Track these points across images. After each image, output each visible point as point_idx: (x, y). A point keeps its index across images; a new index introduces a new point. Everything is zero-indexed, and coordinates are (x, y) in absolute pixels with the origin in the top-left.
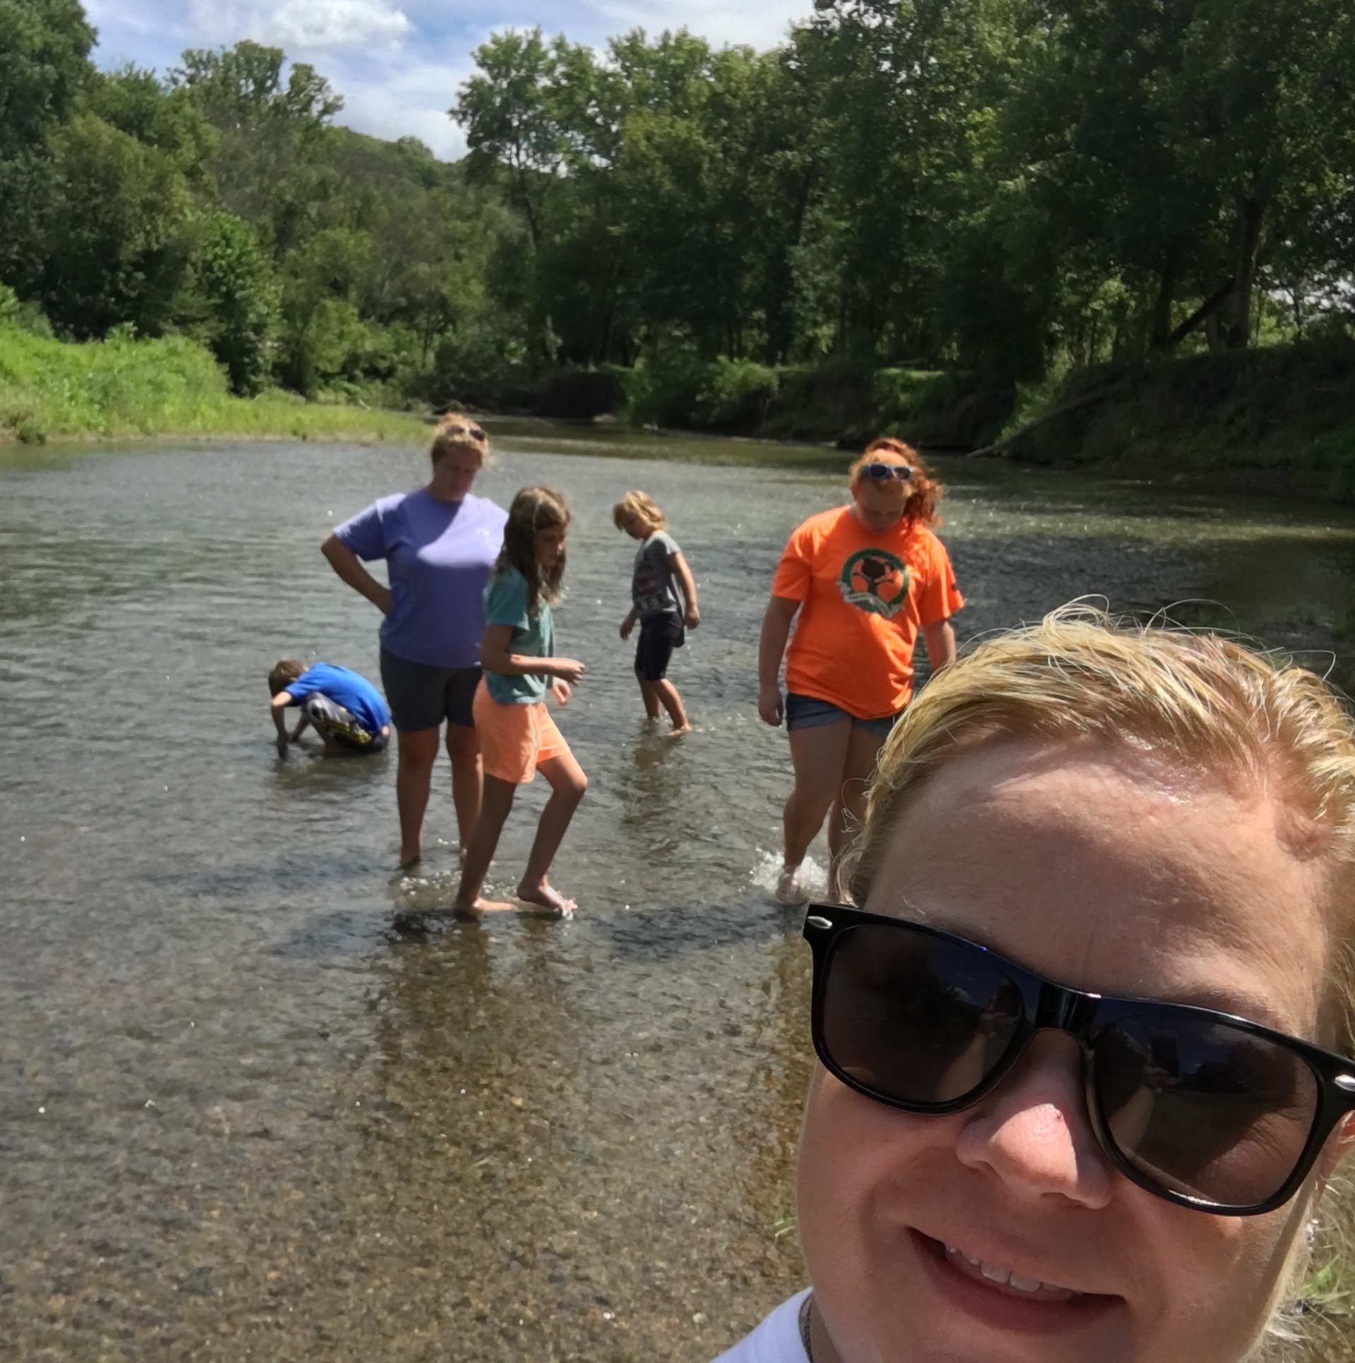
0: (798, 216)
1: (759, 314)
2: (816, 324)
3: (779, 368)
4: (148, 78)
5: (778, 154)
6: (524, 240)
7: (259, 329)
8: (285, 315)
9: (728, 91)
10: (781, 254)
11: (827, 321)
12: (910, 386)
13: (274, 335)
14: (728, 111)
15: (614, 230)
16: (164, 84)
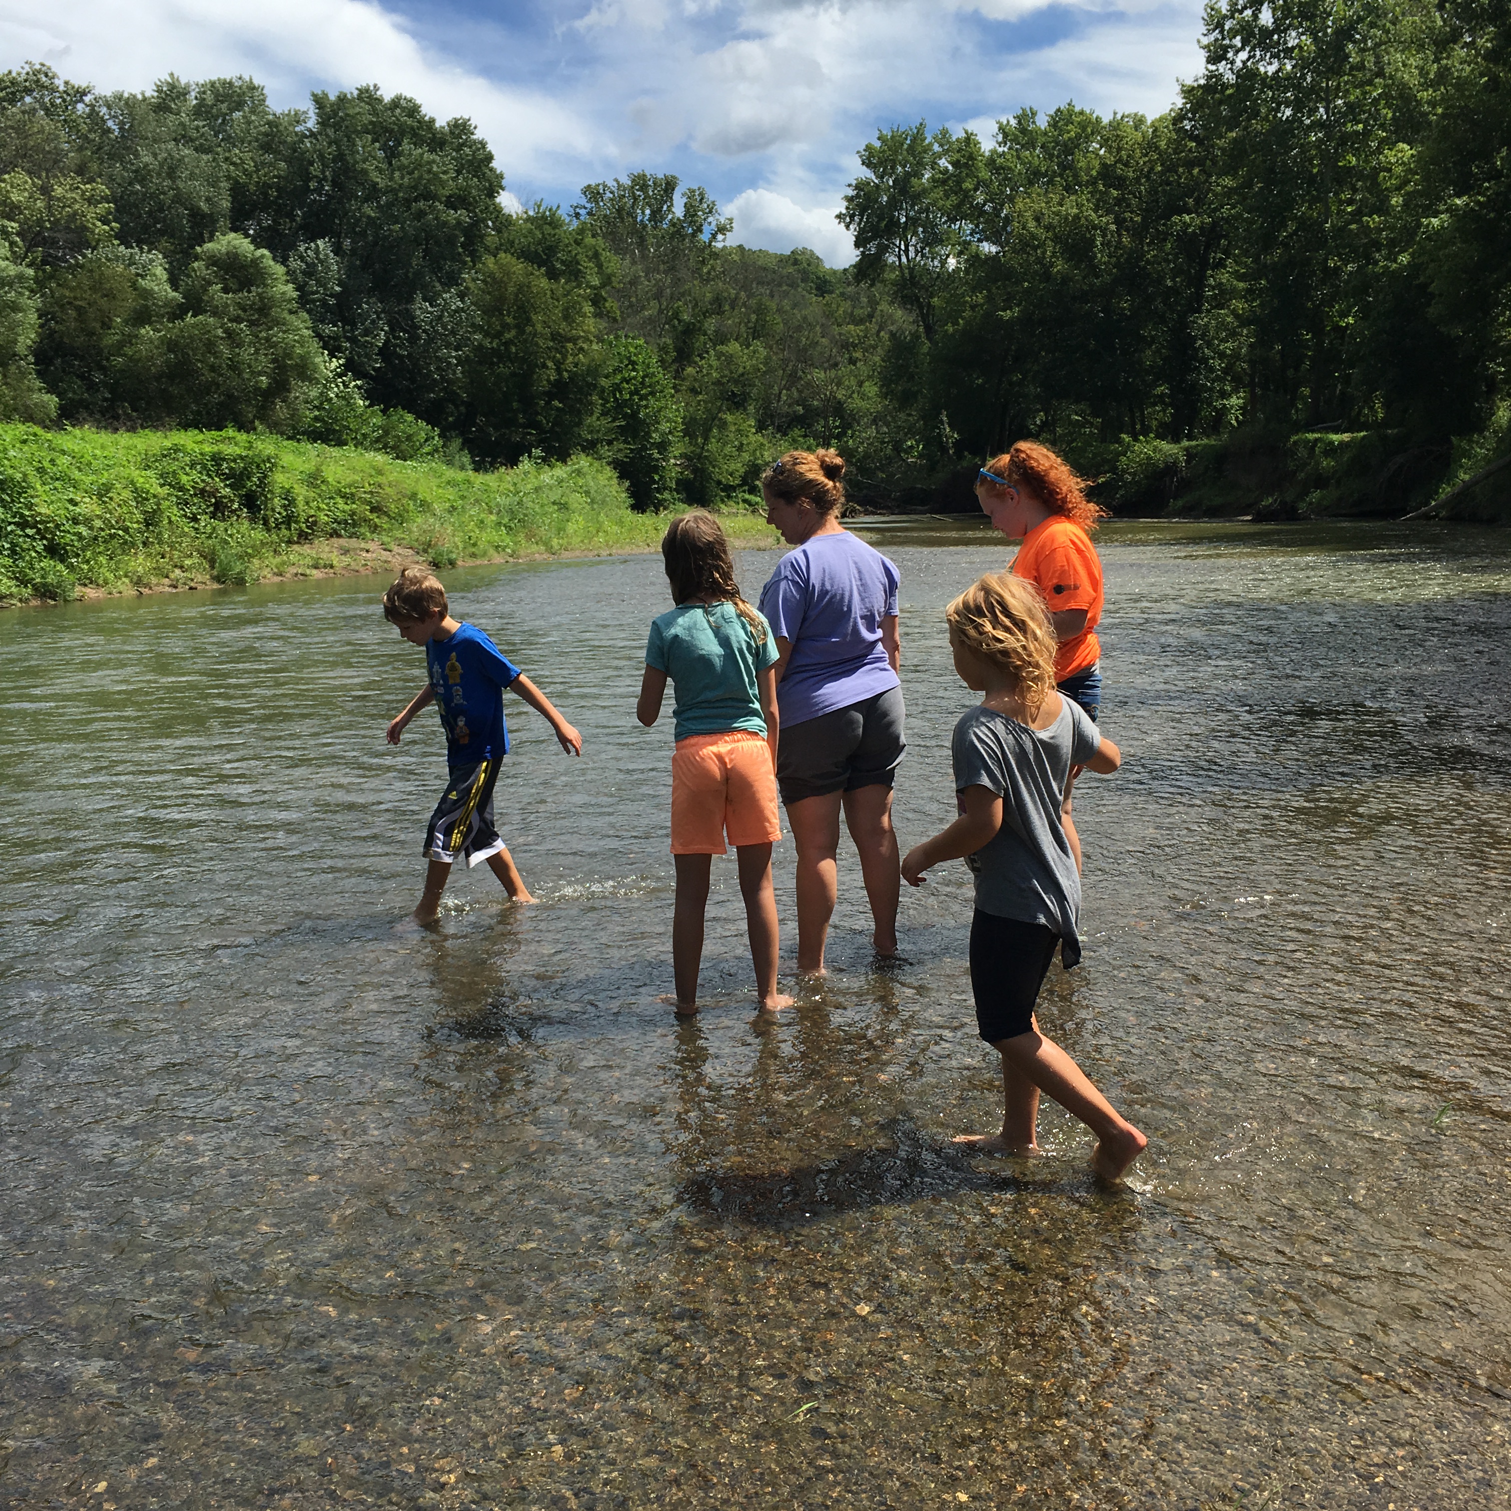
0: (1199, 282)
1: (1162, 389)
2: (1224, 395)
3: (1185, 443)
4: (553, 215)
5: (1175, 218)
6: (916, 336)
7: (663, 446)
8: (686, 433)
9: (1120, 161)
10: (1183, 324)
11: (1236, 390)
12: (1331, 450)
13: (677, 453)
14: (1120, 182)
15: (1007, 315)
16: (567, 220)
